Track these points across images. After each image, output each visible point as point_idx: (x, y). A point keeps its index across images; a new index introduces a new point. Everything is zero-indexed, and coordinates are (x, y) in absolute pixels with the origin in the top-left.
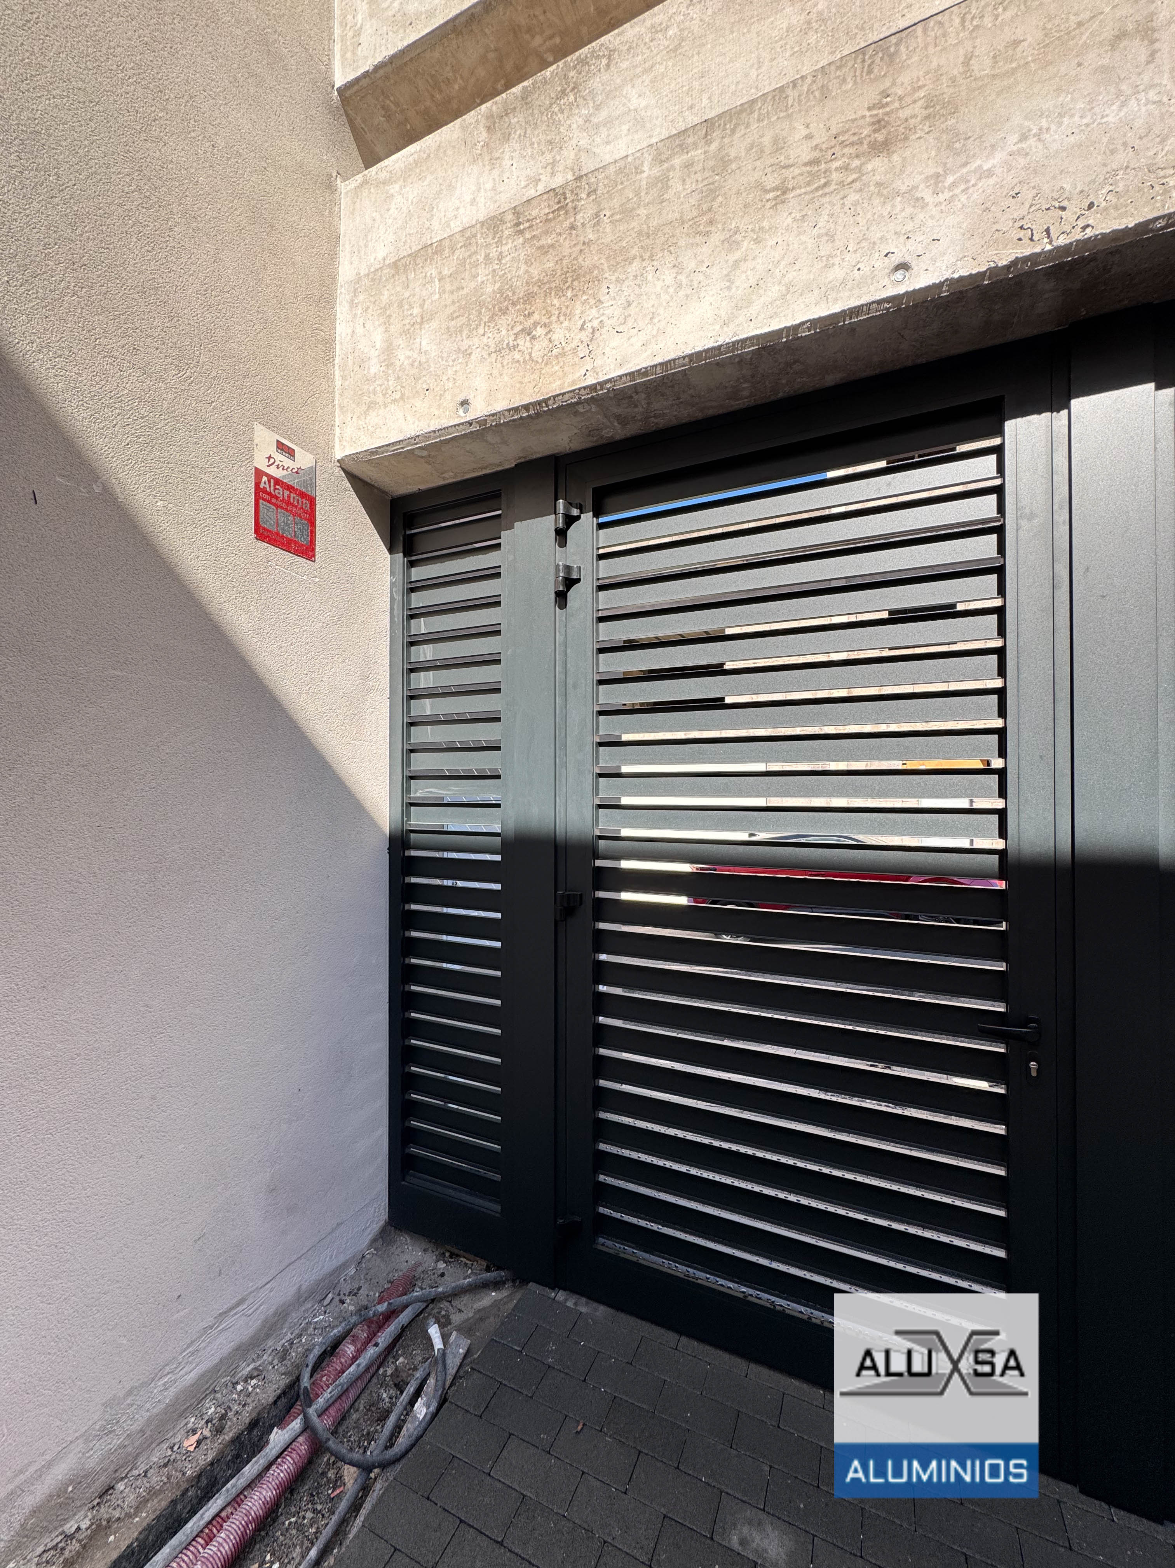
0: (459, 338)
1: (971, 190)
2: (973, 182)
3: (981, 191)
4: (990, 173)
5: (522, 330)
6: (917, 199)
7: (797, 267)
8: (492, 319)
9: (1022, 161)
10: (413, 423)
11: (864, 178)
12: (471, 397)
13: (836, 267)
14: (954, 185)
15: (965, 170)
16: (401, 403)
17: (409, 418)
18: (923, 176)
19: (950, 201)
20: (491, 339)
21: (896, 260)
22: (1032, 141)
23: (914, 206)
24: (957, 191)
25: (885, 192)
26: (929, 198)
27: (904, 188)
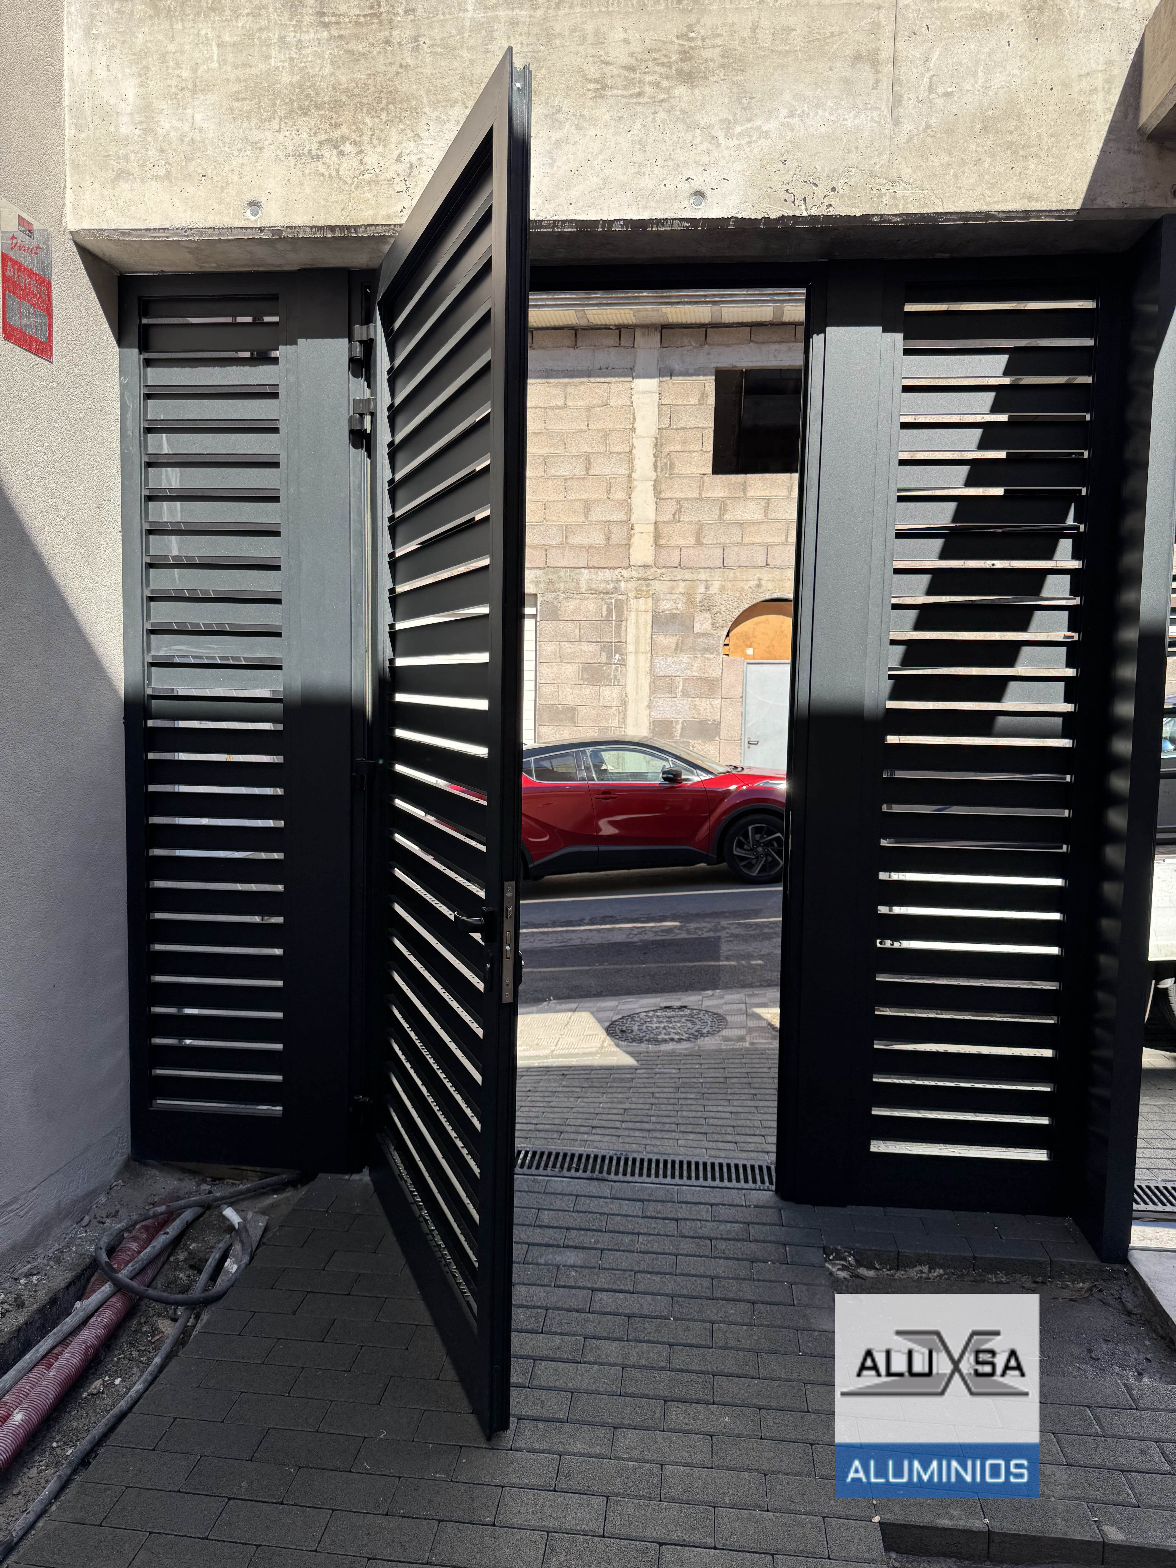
0: (245, 125)
1: (753, 144)
2: (754, 138)
3: (760, 148)
4: (766, 135)
5: (329, 140)
6: (713, 137)
7: (614, 164)
8: (290, 114)
9: (790, 135)
10: (185, 212)
11: (672, 100)
12: (263, 200)
13: (647, 176)
14: (740, 135)
15: (749, 125)
16: (166, 183)
17: (177, 203)
18: (717, 118)
19: (738, 148)
20: (287, 137)
21: (695, 185)
22: (796, 120)
23: (710, 143)
24: (743, 142)
25: (688, 120)
26: (722, 140)
27: (703, 123)
